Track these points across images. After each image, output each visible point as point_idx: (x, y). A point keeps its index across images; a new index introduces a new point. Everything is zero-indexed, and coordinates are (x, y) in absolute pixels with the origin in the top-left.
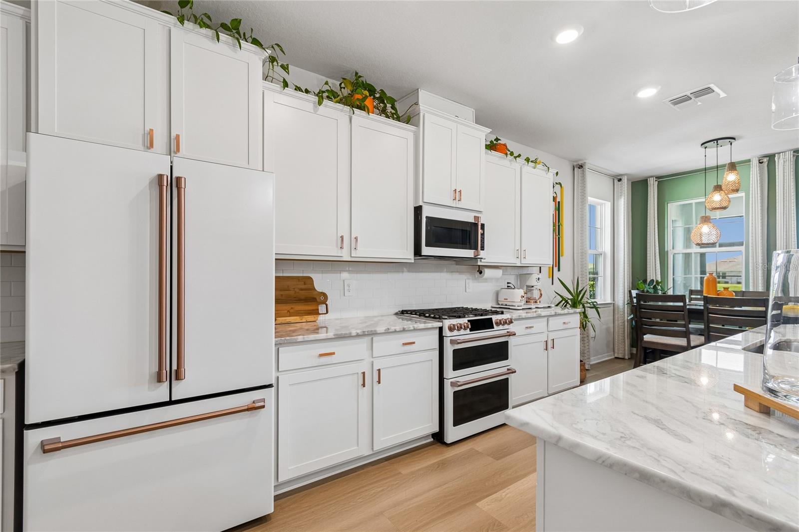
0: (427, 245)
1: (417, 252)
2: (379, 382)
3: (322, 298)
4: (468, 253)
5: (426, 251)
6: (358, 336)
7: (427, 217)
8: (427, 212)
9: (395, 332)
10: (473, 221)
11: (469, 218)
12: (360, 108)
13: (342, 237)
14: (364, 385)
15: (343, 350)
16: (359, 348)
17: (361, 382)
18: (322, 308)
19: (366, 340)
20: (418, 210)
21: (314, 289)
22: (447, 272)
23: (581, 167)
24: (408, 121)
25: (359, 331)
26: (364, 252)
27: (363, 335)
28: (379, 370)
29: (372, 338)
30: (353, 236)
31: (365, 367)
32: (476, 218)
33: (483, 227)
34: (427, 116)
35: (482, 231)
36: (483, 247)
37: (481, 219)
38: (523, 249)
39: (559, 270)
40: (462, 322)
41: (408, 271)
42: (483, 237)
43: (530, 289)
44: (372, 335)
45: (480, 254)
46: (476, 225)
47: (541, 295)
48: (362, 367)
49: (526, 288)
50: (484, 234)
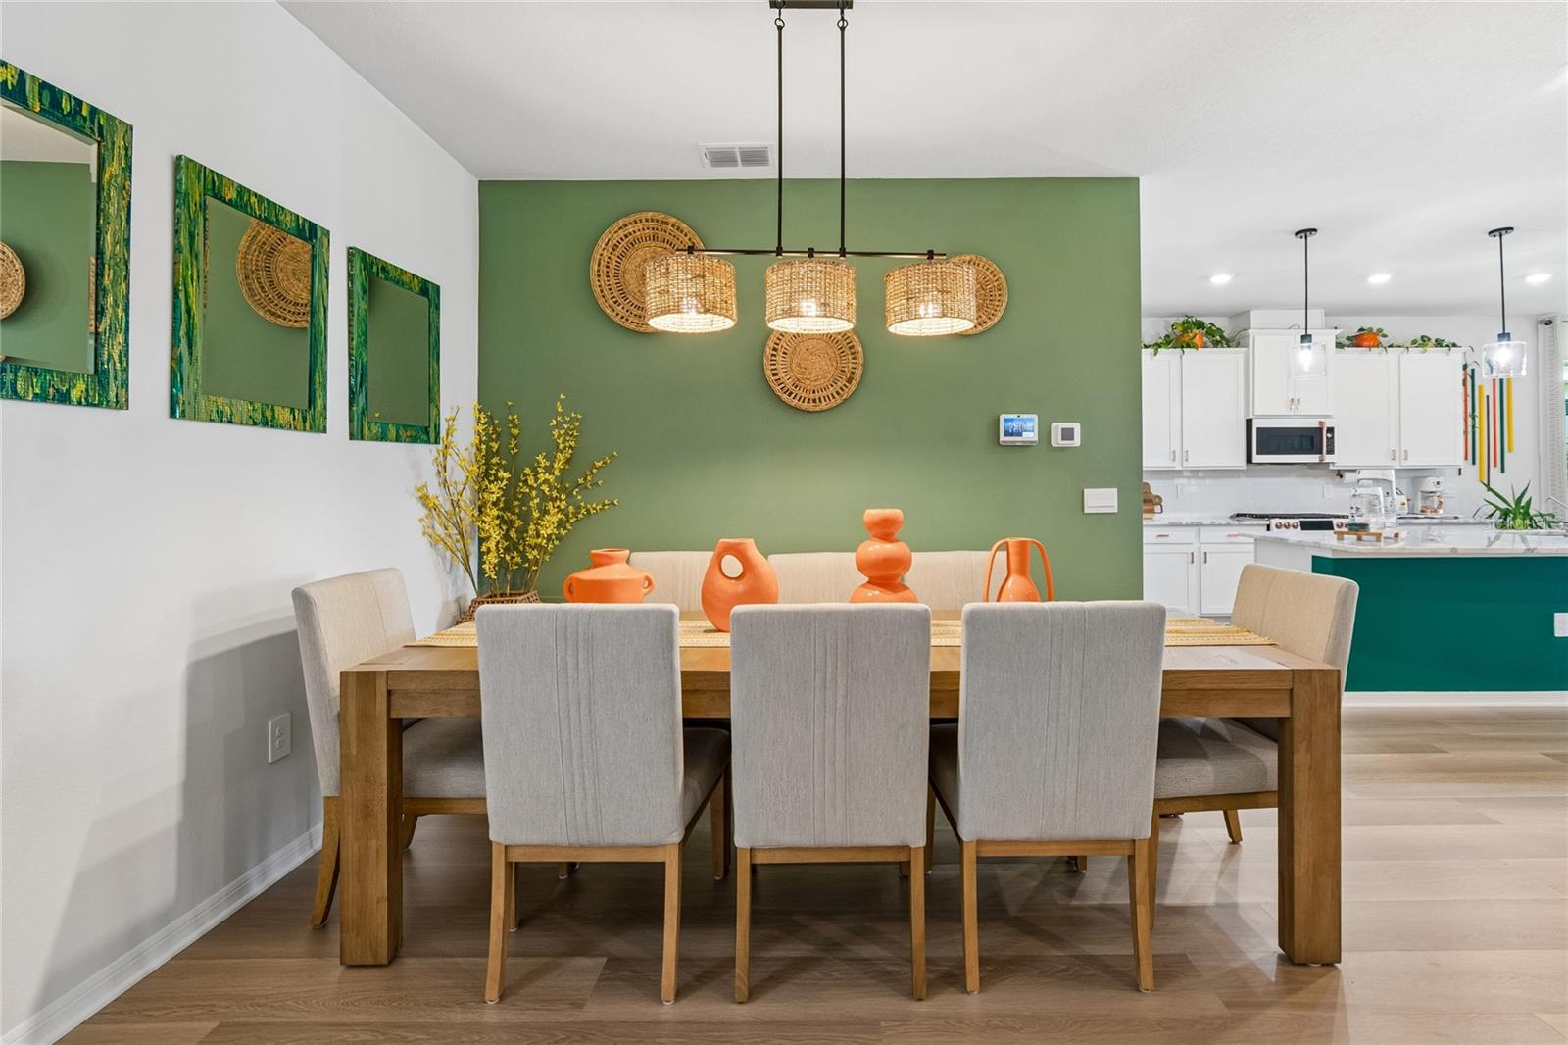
0: (1258, 453)
1: (1249, 460)
2: (1206, 561)
3: (1158, 500)
4: (1314, 458)
5: (1257, 459)
6: (1187, 525)
7: (1258, 429)
8: (1256, 425)
9: (1220, 525)
10: (1318, 426)
11: (1314, 424)
12: (1188, 346)
13: (1174, 452)
14: (1192, 562)
15: (1175, 535)
16: (1189, 534)
17: (1190, 560)
18: (1157, 508)
19: (1196, 529)
20: (1249, 422)
21: (1150, 493)
22: (1297, 477)
23: (1549, 323)
24: (1238, 346)
25: (1188, 521)
26: (1196, 461)
27: (1192, 525)
28: (1206, 553)
29: (1200, 530)
30: (1184, 450)
31: (1194, 548)
32: (1321, 423)
33: (1331, 430)
34: (1257, 337)
35: (1329, 436)
36: (1331, 451)
37: (1328, 424)
38: (1403, 449)
39: (1503, 471)
40: (1292, 521)
41: (1239, 477)
42: (1331, 441)
43: (1427, 495)
44: (1199, 525)
45: (1328, 458)
46: (1321, 429)
47: (1441, 503)
48: (1190, 549)
49: (1420, 494)
50: (1333, 437)
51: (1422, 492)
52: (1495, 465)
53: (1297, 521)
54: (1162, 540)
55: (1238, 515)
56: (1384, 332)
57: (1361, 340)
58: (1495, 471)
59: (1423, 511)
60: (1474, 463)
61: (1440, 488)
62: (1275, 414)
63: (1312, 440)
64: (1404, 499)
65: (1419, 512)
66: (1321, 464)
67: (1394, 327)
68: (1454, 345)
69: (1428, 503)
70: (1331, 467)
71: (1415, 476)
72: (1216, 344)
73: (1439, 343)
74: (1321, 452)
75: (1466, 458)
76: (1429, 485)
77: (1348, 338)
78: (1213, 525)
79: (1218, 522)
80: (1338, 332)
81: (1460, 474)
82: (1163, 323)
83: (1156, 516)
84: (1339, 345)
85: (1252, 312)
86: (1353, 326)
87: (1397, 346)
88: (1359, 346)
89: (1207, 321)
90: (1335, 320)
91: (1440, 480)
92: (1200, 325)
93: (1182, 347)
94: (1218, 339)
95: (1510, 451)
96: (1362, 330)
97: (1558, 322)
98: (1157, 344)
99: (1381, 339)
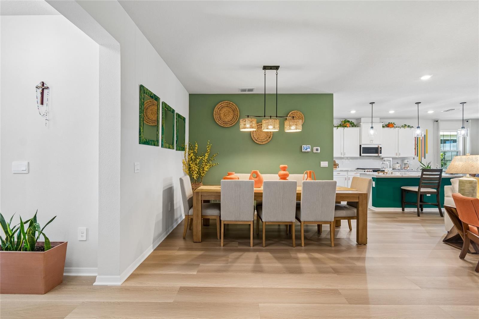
0: (363, 153)
1: (360, 155)
2: (349, 180)
3: (337, 165)
4: (376, 155)
5: (362, 155)
6: (345, 171)
7: (363, 148)
8: (362, 146)
9: (353, 171)
10: (377, 147)
11: (377, 146)
12: (345, 127)
13: (342, 153)
15: (342, 173)
16: (345, 173)
17: (345, 179)
18: (337, 167)
19: (347, 172)
20: (360, 146)
21: (336, 163)
23: (437, 121)
24: (358, 127)
25: (345, 170)
26: (347, 155)
28: (349, 178)
30: (344, 152)
32: (378, 146)
33: (381, 148)
34: (363, 125)
35: (380, 149)
36: (381, 153)
37: (380, 146)
38: (399, 152)
39: (425, 158)
40: (370, 170)
41: (358, 159)
42: (381, 151)
43: (405, 164)
44: (348, 171)
45: (380, 155)
46: (378, 148)
47: (408, 166)
48: (345, 177)
49: (403, 164)
50: (381, 150)
51: (404, 163)
52: (423, 157)
53: (372, 170)
54: (338, 174)
55: (358, 169)
56: (395, 124)
57: (388, 126)
58: (423, 158)
59: (404, 168)
60: (417, 156)
61: (408, 163)
62: (367, 144)
63: (376, 150)
64: (399, 165)
65: (403, 168)
66: (378, 156)
67: (397, 122)
68: (413, 127)
69: (405, 166)
70: (381, 157)
71: (403, 159)
72: (352, 126)
73: (409, 126)
74: (378, 153)
75: (416, 155)
76: (406, 162)
77: (386, 125)
78: (351, 171)
79: (352, 170)
80: (383, 124)
81: (414, 159)
82: (339, 121)
83: (337, 169)
84: (383, 127)
85: (361, 119)
86: (387, 122)
87: (398, 127)
88: (388, 127)
89: (350, 120)
90: (382, 120)
91: (409, 160)
92: (349, 122)
93: (344, 127)
94: (353, 125)
95: (427, 153)
96: (389, 123)
97: (439, 121)
98: (338, 126)
99: (394, 125)
